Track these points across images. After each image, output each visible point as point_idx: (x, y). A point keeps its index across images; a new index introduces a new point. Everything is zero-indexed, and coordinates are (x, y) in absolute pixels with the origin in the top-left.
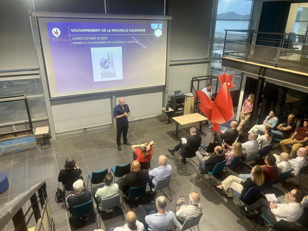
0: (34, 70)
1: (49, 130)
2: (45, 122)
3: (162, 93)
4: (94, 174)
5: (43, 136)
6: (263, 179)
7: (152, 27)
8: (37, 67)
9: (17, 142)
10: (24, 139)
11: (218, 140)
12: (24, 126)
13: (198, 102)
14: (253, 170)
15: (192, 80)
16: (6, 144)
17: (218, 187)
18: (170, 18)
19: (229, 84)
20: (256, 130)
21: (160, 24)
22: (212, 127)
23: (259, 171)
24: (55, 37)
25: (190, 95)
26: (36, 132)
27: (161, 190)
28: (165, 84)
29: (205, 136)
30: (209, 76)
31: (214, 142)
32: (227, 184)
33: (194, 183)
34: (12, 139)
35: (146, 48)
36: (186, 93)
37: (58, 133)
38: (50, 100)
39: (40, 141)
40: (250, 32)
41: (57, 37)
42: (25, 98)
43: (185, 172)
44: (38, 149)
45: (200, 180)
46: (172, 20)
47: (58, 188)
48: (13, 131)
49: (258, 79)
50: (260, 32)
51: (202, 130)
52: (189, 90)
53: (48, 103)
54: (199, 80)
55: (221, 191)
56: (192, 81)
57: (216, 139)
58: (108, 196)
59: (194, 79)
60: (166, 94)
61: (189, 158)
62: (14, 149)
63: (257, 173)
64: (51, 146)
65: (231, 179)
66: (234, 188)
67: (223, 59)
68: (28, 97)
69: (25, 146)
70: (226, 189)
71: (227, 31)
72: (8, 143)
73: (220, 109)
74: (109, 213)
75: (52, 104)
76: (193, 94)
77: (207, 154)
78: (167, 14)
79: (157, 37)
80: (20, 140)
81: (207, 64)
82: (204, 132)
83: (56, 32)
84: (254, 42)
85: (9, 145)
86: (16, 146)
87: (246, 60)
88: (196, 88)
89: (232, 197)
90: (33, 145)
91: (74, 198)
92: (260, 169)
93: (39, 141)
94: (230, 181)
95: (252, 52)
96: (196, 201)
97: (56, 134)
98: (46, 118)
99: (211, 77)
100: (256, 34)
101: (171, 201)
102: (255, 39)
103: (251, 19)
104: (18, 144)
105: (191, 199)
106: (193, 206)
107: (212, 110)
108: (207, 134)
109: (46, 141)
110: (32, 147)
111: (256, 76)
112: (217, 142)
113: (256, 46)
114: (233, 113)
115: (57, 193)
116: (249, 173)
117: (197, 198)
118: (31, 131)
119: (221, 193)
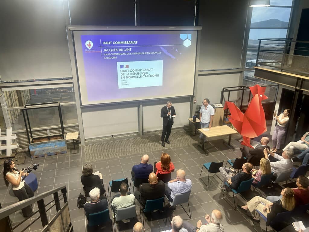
0: (68, 79)
1: (78, 136)
2: (75, 128)
3: (190, 103)
4: (114, 183)
5: (72, 142)
6: (293, 204)
7: (181, 37)
8: (70, 77)
9: (50, 146)
10: (56, 143)
11: (246, 156)
12: (57, 131)
13: (228, 113)
14: (283, 192)
15: (222, 90)
16: (40, 147)
17: (243, 207)
18: (200, 28)
19: (261, 96)
20: (292, 147)
21: (189, 35)
22: (243, 141)
23: (289, 194)
24: (88, 49)
25: (219, 106)
26: (66, 137)
27: (180, 205)
28: (193, 94)
29: (234, 150)
30: (241, 87)
31: (243, 157)
32: (253, 205)
33: (216, 201)
34: (45, 143)
35: (174, 58)
36: (216, 104)
37: (87, 139)
38: (80, 107)
39: (71, 146)
40: (288, 40)
41: (90, 49)
42: (59, 105)
43: (209, 188)
44: (68, 153)
45: (224, 198)
46: (201, 30)
47: (80, 193)
48: (47, 135)
49: (294, 90)
50: (299, 41)
51: (231, 144)
52: (219, 101)
53: (79, 110)
54: (229, 91)
55: (246, 212)
56: (223, 92)
57: (244, 155)
58: (124, 206)
59: (224, 90)
60: (194, 104)
61: (214, 174)
62: (47, 152)
63: (288, 196)
64: (80, 151)
65: (257, 201)
66: (260, 211)
67: (256, 69)
68: (61, 104)
69: (56, 150)
70: (251, 210)
71: (260, 40)
72: (41, 147)
73: (251, 122)
74: (126, 223)
75: (82, 112)
76: (223, 105)
77: (233, 170)
78: (197, 24)
79: (186, 47)
80: (52, 144)
81: (239, 74)
82: (233, 146)
83: (89, 44)
84: (292, 52)
85: (42, 148)
86: (47, 150)
87: (282, 71)
88: (226, 99)
89: (259, 220)
90: (63, 149)
91: (90, 206)
92: (291, 192)
93: (69, 146)
94: (256, 202)
95: (290, 62)
96: (218, 219)
97: (85, 139)
98: (76, 124)
99: (244, 88)
100: (295, 43)
101: (190, 218)
102: (294, 48)
103: (289, 27)
104: (50, 147)
105: (213, 216)
106: (215, 224)
107: (242, 122)
108: (236, 148)
109: (76, 146)
110: (62, 151)
111: (292, 88)
112: (246, 158)
113: (294, 57)
114: (266, 127)
115: (79, 198)
116: (279, 195)
117: (220, 216)
118: (62, 136)
119: (246, 214)
